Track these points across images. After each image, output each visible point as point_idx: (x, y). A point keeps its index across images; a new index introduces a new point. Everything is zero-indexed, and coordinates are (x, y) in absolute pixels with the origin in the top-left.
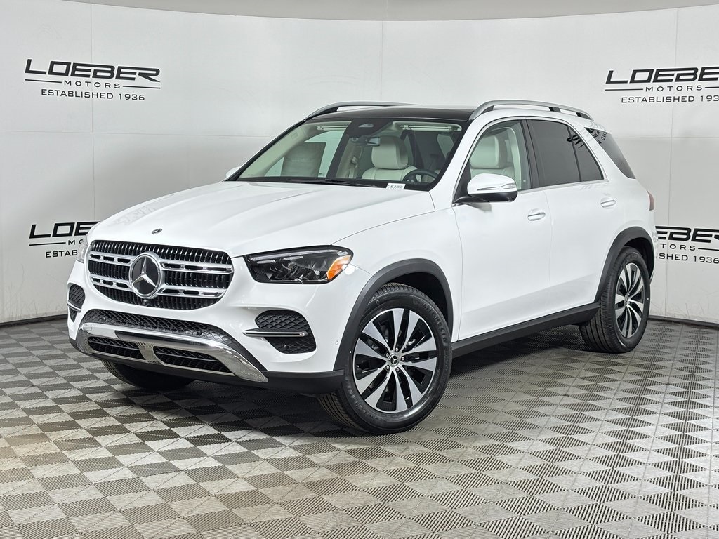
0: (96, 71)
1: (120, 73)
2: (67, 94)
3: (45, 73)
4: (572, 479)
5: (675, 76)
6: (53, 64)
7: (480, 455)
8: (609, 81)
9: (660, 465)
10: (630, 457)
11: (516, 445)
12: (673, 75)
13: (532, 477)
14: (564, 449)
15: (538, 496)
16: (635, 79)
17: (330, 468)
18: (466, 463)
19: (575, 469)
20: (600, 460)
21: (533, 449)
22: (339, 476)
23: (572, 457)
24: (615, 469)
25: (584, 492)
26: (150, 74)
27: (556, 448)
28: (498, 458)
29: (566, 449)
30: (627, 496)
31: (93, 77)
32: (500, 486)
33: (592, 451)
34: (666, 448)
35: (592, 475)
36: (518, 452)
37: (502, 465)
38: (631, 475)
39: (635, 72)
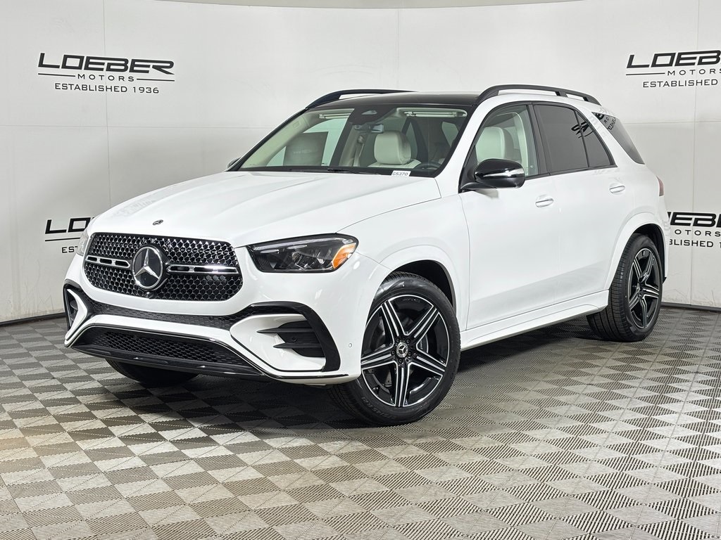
0: (109, 65)
1: (134, 66)
2: (81, 88)
3: (58, 67)
4: (586, 466)
5: (698, 59)
6: (66, 57)
7: (494, 444)
8: (630, 66)
9: (678, 453)
10: (649, 444)
11: (531, 433)
12: (695, 58)
13: (546, 464)
14: (581, 437)
15: (549, 483)
16: (657, 63)
17: (340, 456)
18: (478, 451)
19: (591, 457)
20: (618, 448)
21: (550, 437)
22: (349, 464)
23: (588, 445)
24: (631, 456)
25: (597, 479)
26: (163, 66)
27: (573, 436)
28: (512, 446)
29: (585, 438)
30: (640, 483)
31: (107, 70)
32: (511, 473)
33: (610, 439)
34: (686, 435)
35: (606, 462)
36: (533, 440)
37: (517, 453)
38: (647, 462)
39: (656, 56)
